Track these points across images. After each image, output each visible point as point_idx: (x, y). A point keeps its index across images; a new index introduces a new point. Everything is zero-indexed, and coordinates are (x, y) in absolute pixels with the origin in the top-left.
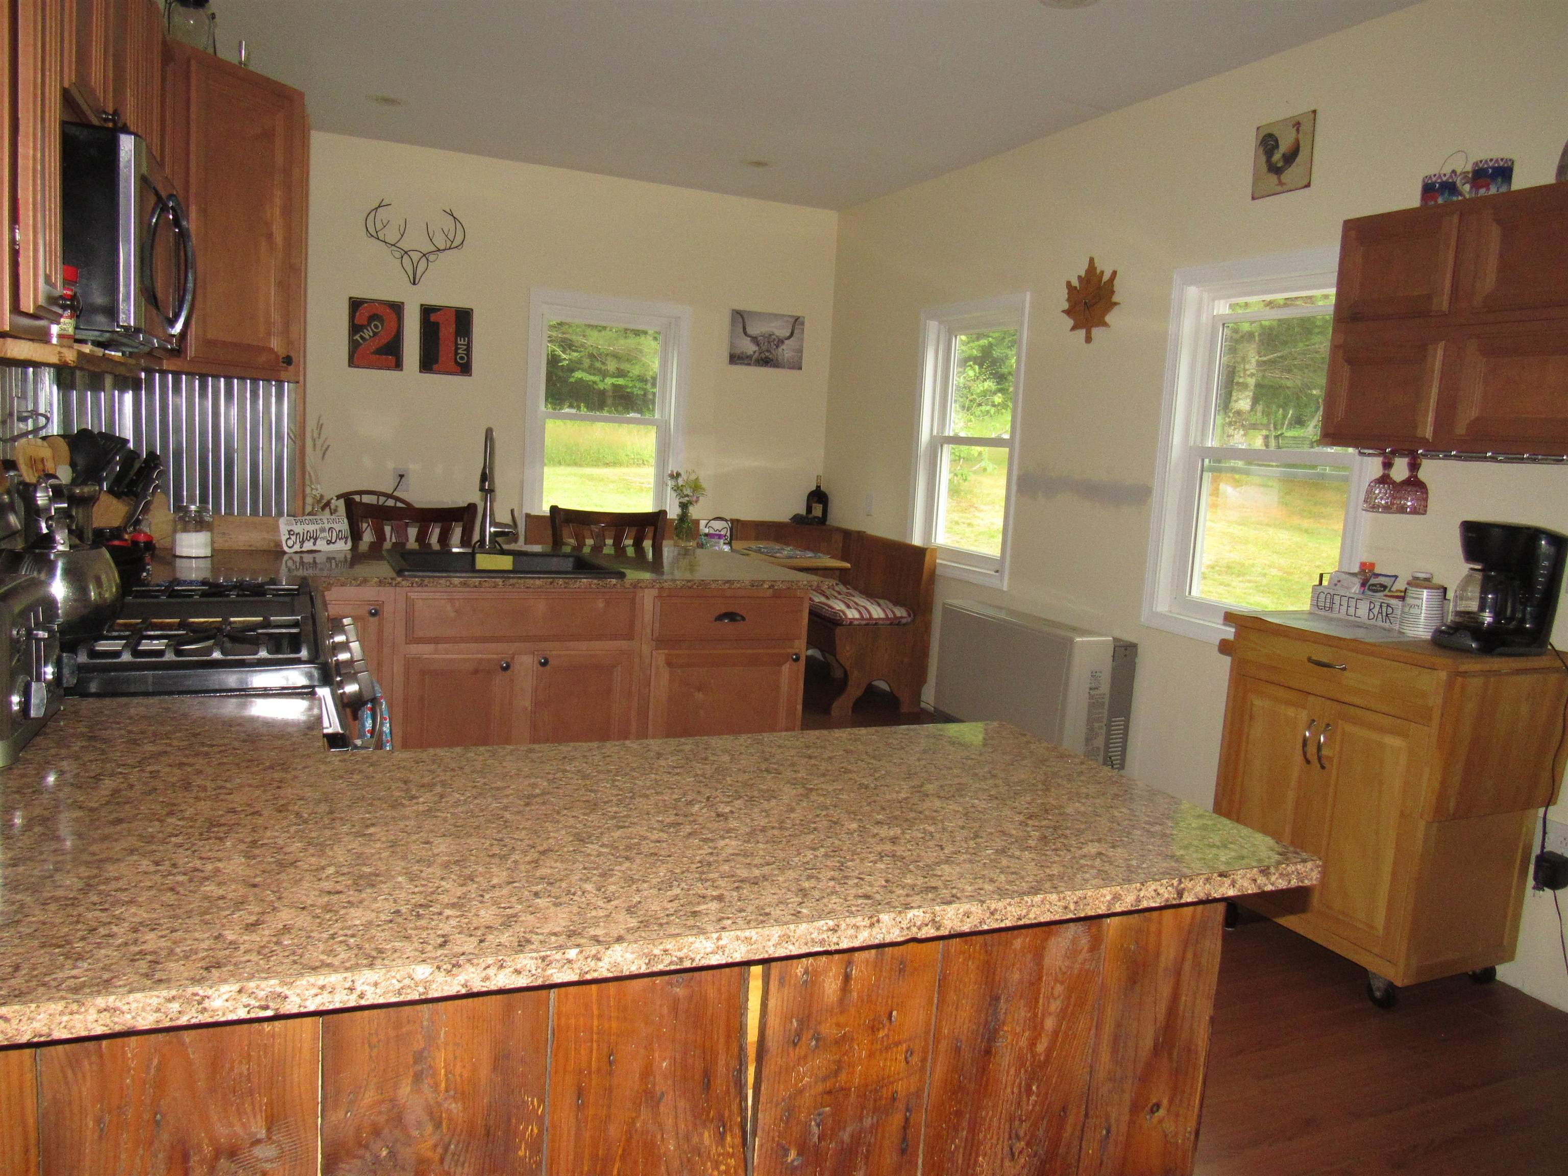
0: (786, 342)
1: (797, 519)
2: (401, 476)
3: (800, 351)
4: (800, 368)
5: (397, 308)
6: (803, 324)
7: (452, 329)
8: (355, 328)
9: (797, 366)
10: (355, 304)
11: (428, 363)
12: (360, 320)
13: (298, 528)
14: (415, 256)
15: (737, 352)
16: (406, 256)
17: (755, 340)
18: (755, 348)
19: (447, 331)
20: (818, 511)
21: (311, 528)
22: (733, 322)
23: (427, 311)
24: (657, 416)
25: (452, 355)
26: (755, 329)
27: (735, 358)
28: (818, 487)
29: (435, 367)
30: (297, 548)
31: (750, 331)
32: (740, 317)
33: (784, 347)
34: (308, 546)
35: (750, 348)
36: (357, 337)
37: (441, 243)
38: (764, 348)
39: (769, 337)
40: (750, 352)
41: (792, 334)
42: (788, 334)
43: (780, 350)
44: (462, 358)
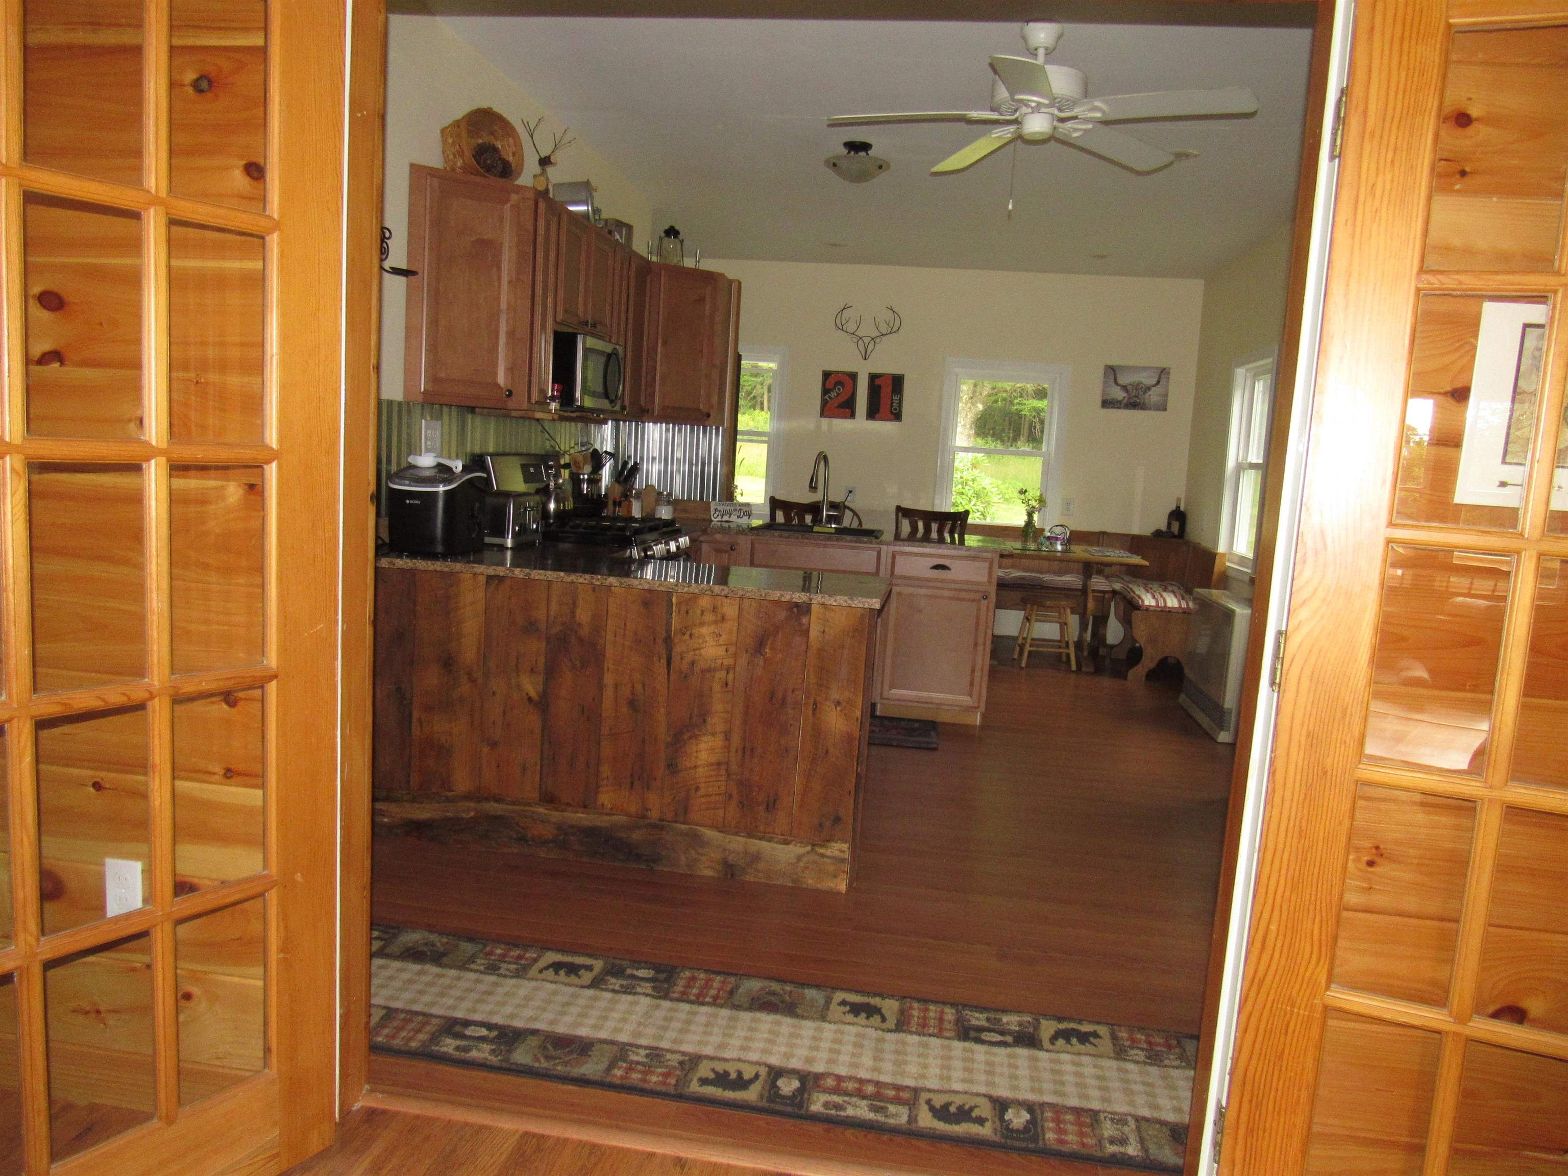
0: (1153, 389)
1: (1158, 534)
2: (850, 492)
3: (1166, 395)
4: (1165, 410)
5: (853, 376)
6: (1169, 373)
7: (889, 389)
8: (825, 391)
9: (1162, 407)
10: (826, 375)
11: (872, 414)
12: (829, 385)
13: (721, 508)
14: (867, 340)
15: (1109, 398)
16: (860, 342)
17: (1125, 388)
18: (1125, 395)
19: (886, 390)
20: (1175, 528)
21: (728, 508)
22: (1106, 375)
23: (873, 377)
24: (1044, 449)
25: (889, 406)
26: (1124, 380)
27: (1107, 403)
28: (1178, 507)
29: (877, 416)
30: (719, 518)
31: (1120, 382)
32: (1112, 372)
33: (1150, 393)
34: (726, 518)
35: (1119, 394)
36: (826, 397)
37: (884, 332)
38: (1133, 394)
39: (1137, 386)
40: (1120, 398)
41: (1158, 382)
42: (1154, 383)
43: (1147, 395)
44: (895, 409)
